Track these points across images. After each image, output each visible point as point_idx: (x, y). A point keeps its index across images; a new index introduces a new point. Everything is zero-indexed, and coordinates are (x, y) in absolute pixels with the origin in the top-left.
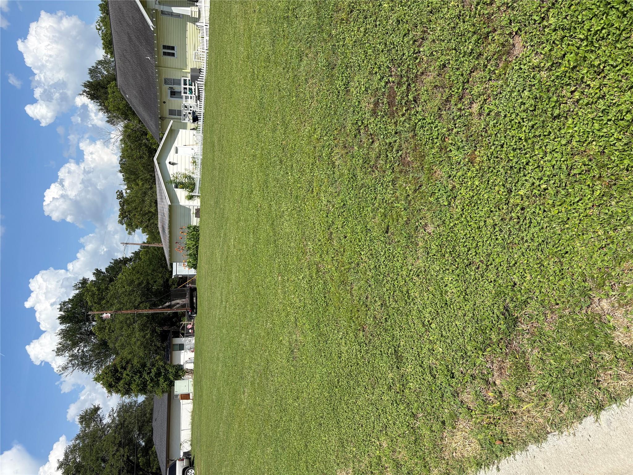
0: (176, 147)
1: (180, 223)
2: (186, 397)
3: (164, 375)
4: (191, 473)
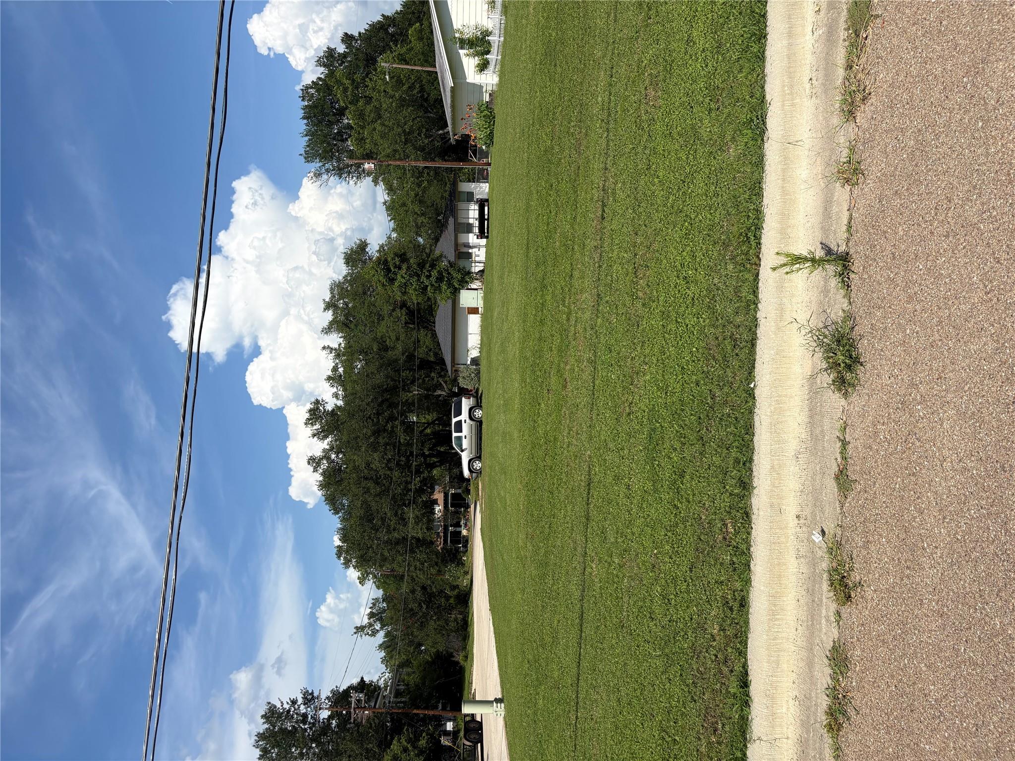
2: (474, 311)
3: (447, 281)
4: (478, 413)
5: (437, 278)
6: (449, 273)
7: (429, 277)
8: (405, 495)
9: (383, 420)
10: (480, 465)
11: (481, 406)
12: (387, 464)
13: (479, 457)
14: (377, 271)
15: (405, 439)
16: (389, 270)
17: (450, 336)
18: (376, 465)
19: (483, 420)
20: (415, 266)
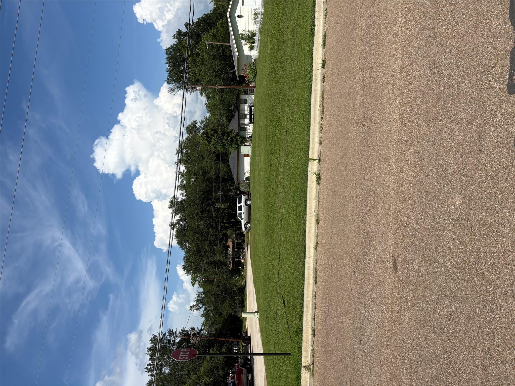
2: (247, 156)
4: (249, 202)
5: (230, 141)
6: (236, 138)
7: (226, 140)
8: (215, 241)
9: (205, 206)
10: (250, 226)
11: (250, 199)
12: (206, 227)
13: (249, 222)
14: (203, 137)
15: (215, 215)
16: (208, 137)
17: (236, 167)
18: (202, 226)
19: (251, 205)
20: (220, 135)
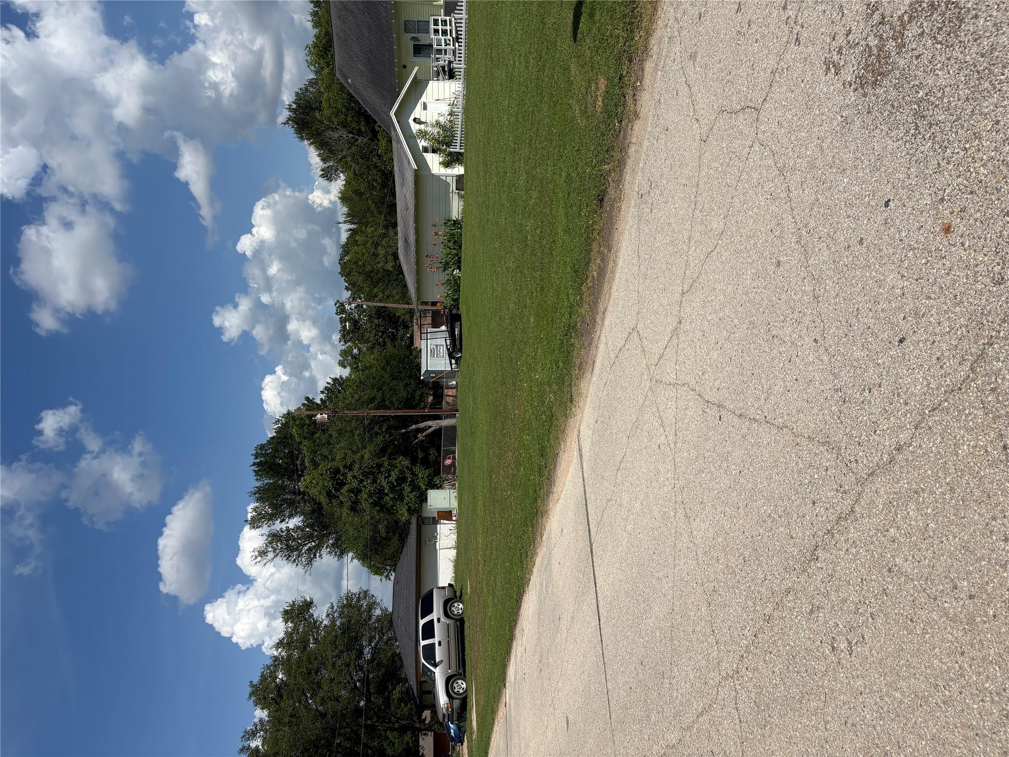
0: (424, 103)
1: (432, 217)
2: (446, 515)
3: (410, 482)
4: (458, 607)
10: (464, 686)
